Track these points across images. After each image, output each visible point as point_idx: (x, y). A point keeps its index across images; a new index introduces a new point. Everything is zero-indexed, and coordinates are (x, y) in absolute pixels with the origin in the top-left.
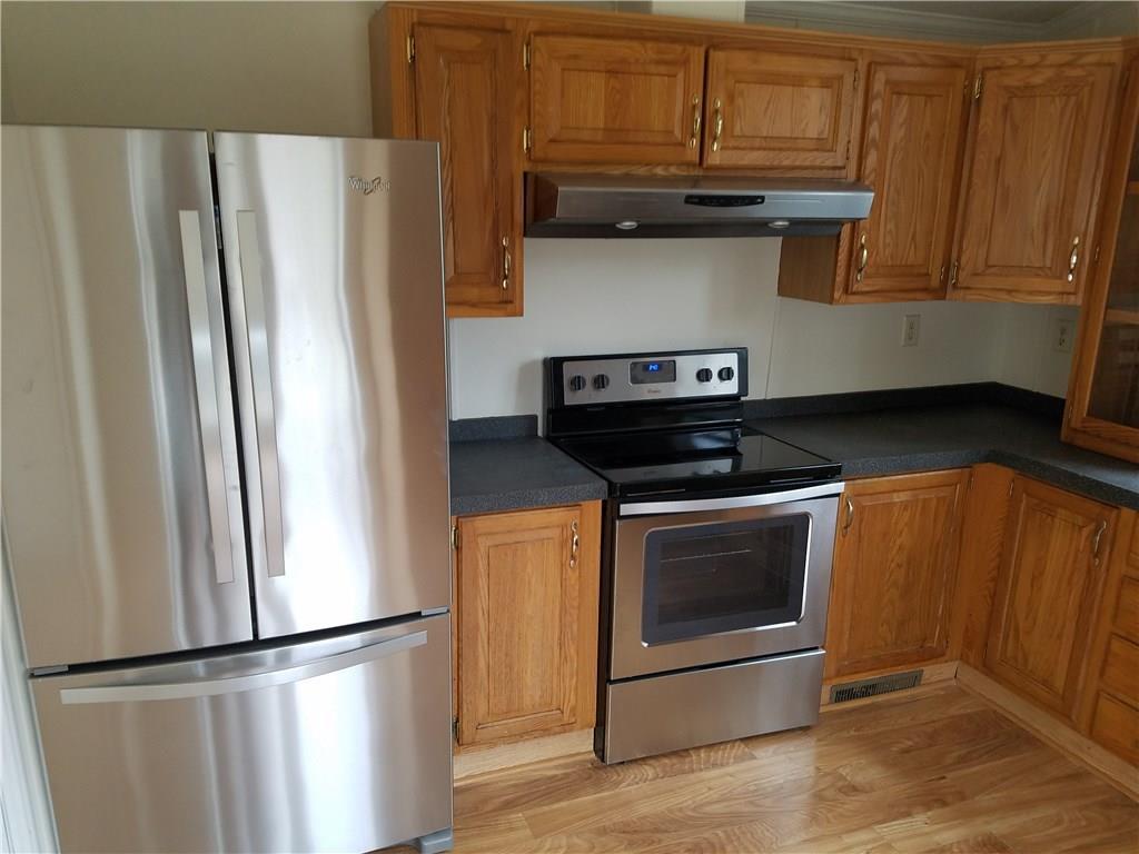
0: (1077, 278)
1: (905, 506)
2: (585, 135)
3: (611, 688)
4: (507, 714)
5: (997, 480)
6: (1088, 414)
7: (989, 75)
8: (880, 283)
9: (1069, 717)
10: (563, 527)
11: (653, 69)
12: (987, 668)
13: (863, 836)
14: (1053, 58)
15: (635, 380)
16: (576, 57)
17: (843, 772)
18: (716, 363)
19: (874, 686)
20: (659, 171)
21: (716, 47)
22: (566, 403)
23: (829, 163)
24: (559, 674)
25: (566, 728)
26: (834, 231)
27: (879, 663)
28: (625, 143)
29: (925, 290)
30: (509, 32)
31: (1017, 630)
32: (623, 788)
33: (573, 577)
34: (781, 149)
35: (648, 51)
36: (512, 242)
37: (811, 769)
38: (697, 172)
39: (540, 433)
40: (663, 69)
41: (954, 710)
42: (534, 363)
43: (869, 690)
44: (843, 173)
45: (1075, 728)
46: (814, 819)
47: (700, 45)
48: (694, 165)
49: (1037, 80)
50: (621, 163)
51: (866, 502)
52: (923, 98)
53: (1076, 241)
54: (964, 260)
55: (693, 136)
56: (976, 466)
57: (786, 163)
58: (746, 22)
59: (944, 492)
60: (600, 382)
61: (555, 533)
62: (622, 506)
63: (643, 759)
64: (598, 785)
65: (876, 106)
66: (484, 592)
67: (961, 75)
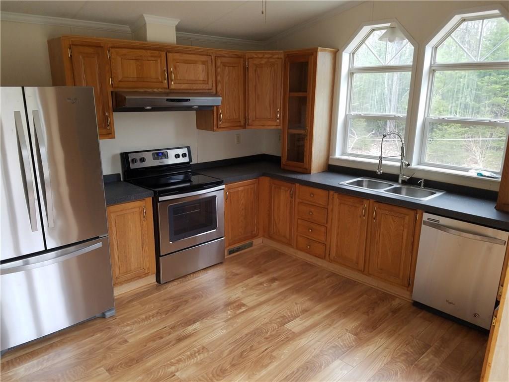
0: (280, 121)
1: (242, 191)
2: (131, 79)
3: (161, 258)
4: (126, 272)
5: (266, 181)
6: (287, 159)
7: (250, 60)
8: (227, 125)
9: (291, 245)
10: (140, 207)
11: (150, 59)
12: (271, 238)
13: (241, 284)
14: (267, 56)
15: (154, 159)
16: (125, 55)
17: (233, 271)
18: (180, 152)
19: (240, 248)
20: (155, 90)
21: (169, 52)
22: (131, 168)
23: (207, 88)
24: (143, 257)
25: (146, 275)
26: (211, 109)
27: (241, 240)
28: (144, 82)
29: (240, 126)
30: (102, 47)
31: (276, 223)
32: (168, 289)
33: (145, 223)
34: (192, 84)
35: (149, 53)
36: (109, 115)
37: (225, 272)
38: (168, 91)
39: (122, 180)
40: (153, 59)
41: (262, 251)
42: (117, 155)
43: (239, 249)
44: (212, 91)
45: (292, 247)
46: (227, 283)
47: (164, 51)
48: (166, 88)
49: (263, 62)
50: (143, 88)
51: (231, 191)
52: (232, 68)
53: (278, 110)
54: (249, 116)
55: (165, 80)
56: (260, 177)
57: (194, 88)
58: (177, 44)
59: (252, 186)
60: (143, 160)
61: (137, 209)
62: (159, 198)
63: (173, 280)
64: (159, 290)
65: (219, 70)
66: (114, 232)
67: (242, 59)
